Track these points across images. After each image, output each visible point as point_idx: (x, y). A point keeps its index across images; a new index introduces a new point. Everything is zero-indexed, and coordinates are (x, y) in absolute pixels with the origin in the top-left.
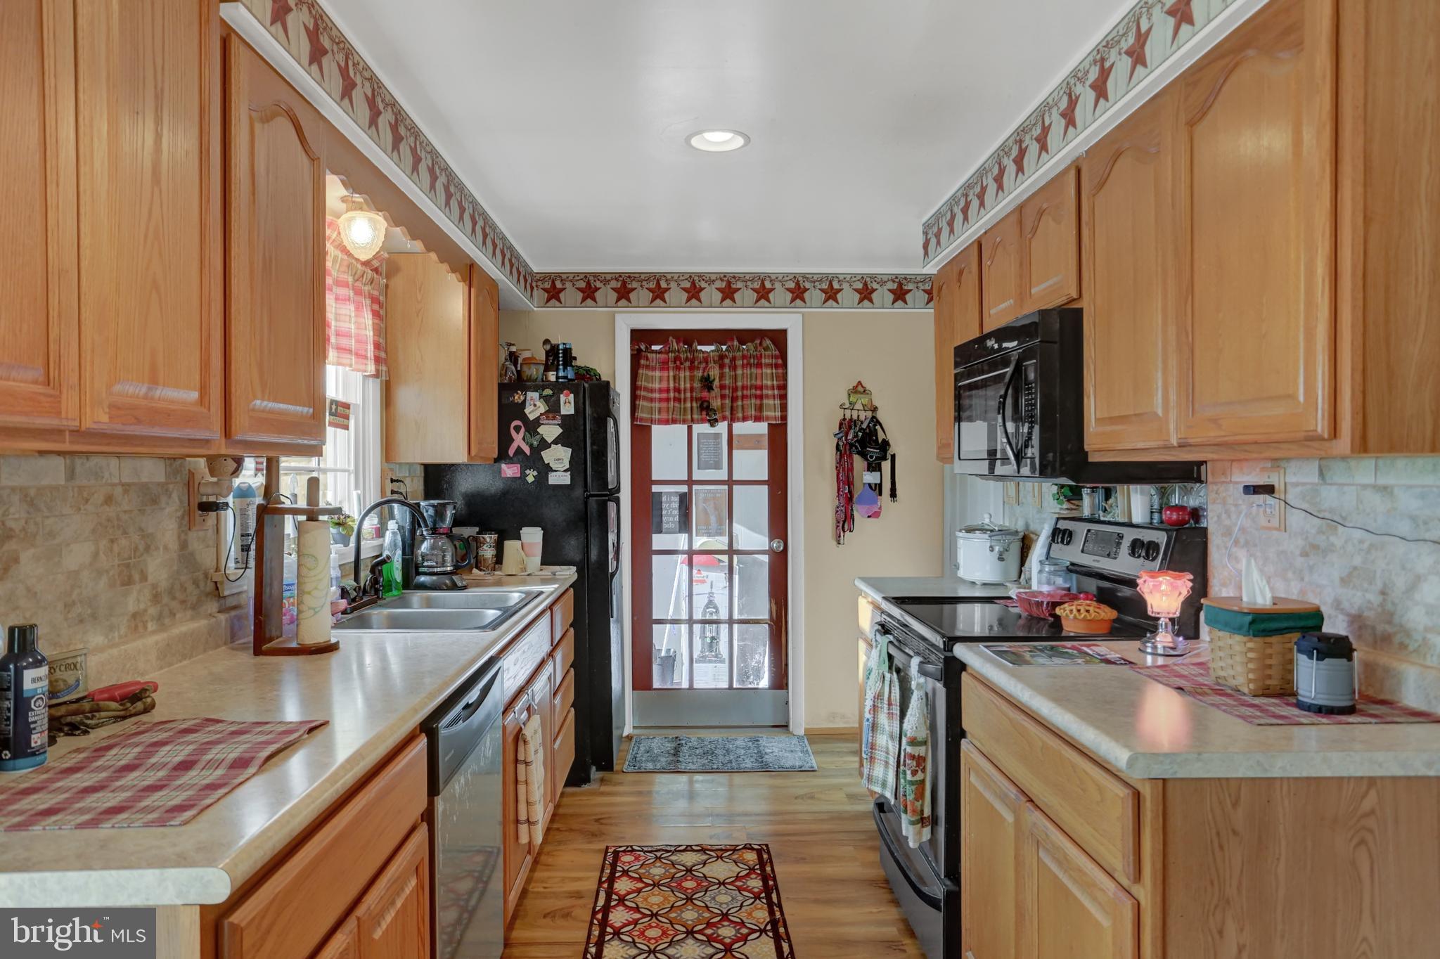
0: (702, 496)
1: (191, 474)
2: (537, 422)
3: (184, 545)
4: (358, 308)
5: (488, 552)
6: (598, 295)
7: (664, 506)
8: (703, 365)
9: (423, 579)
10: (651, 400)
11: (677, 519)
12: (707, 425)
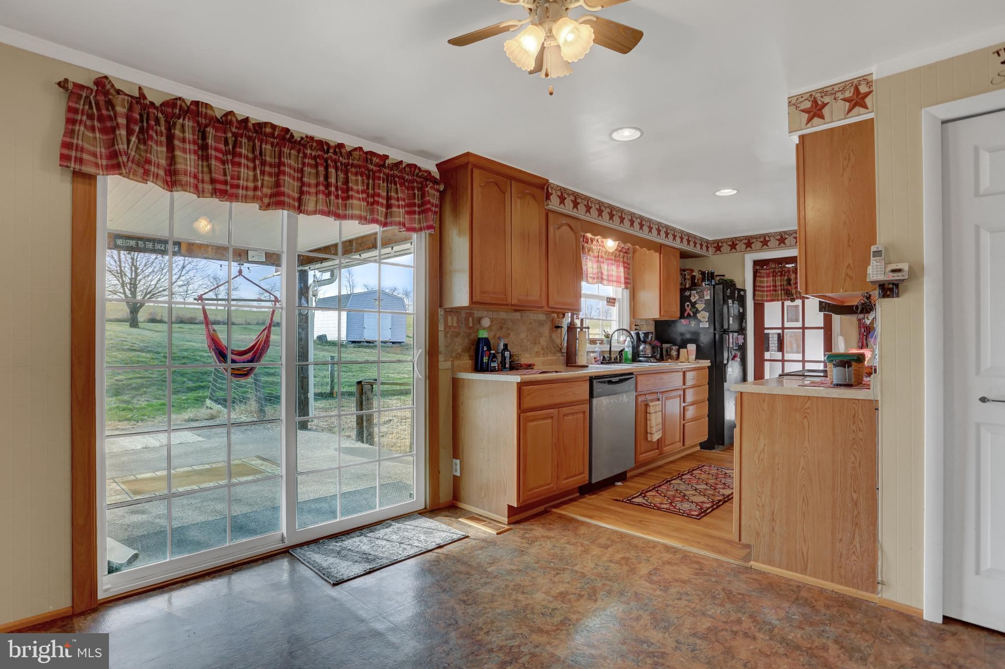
0: (788, 335)
1: (553, 319)
2: (695, 303)
3: (551, 337)
4: (618, 266)
5: (674, 353)
6: (737, 247)
7: (770, 339)
8: (787, 274)
9: (641, 358)
10: (763, 291)
11: (777, 345)
12: (790, 301)
